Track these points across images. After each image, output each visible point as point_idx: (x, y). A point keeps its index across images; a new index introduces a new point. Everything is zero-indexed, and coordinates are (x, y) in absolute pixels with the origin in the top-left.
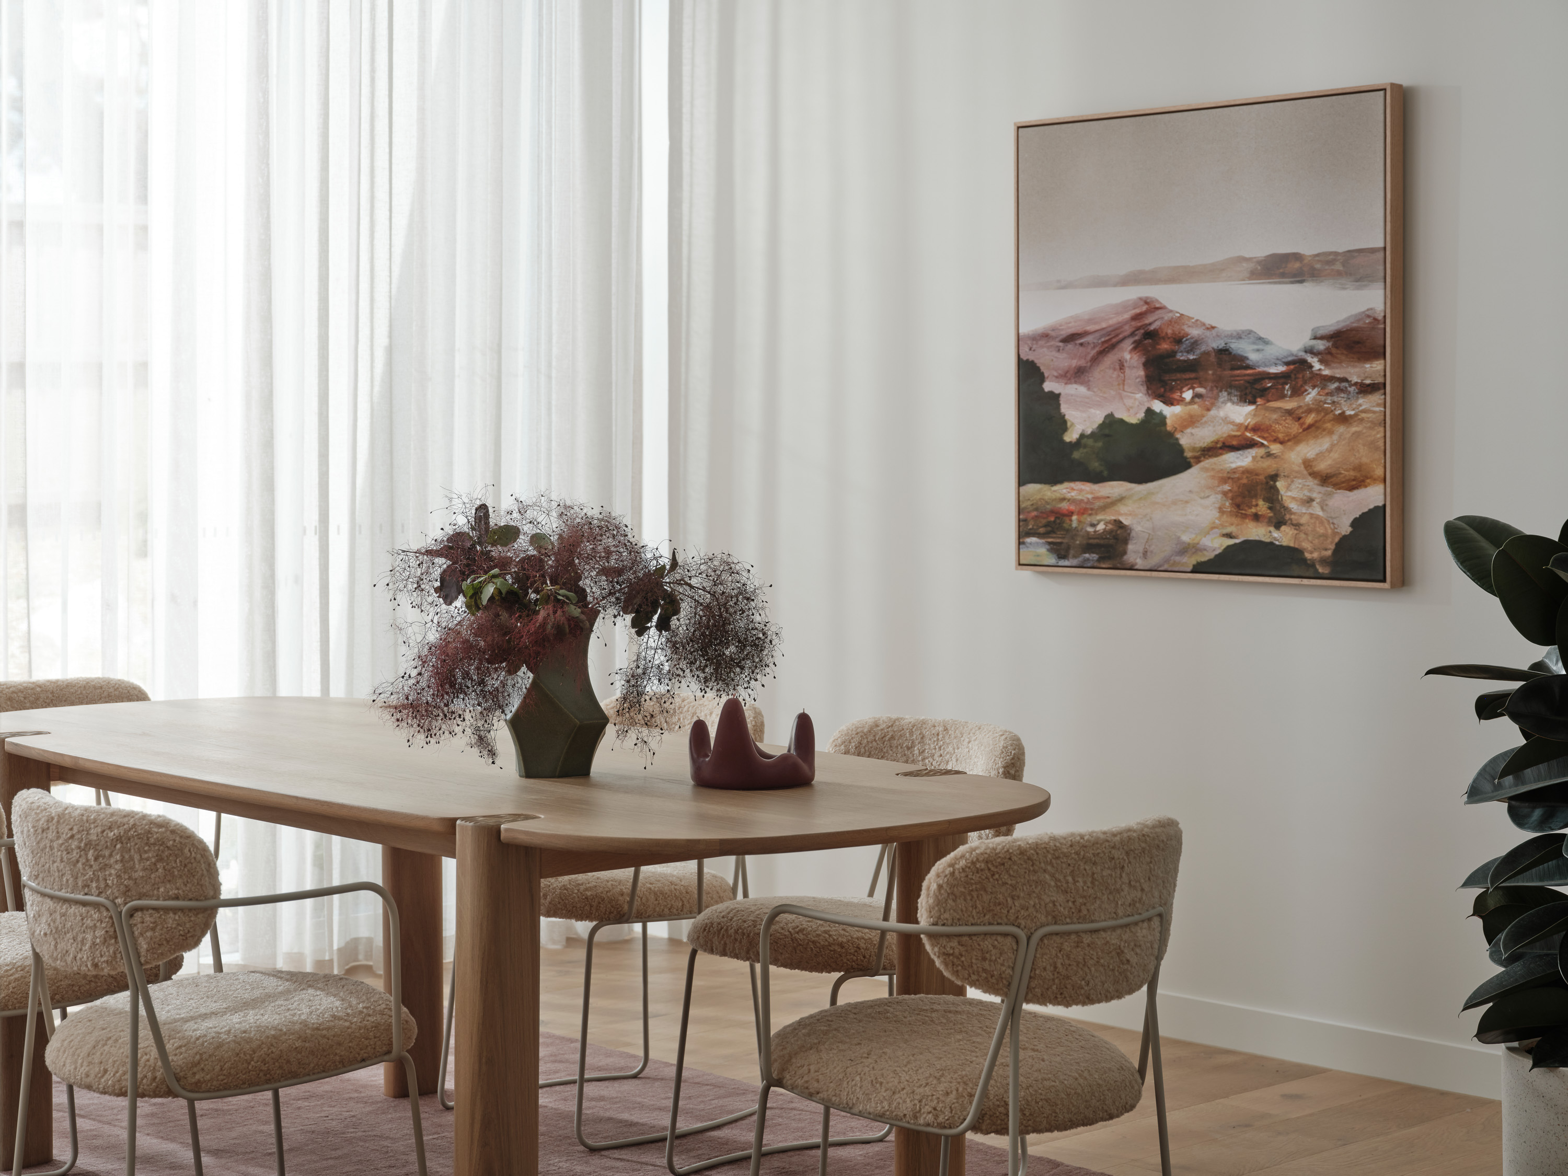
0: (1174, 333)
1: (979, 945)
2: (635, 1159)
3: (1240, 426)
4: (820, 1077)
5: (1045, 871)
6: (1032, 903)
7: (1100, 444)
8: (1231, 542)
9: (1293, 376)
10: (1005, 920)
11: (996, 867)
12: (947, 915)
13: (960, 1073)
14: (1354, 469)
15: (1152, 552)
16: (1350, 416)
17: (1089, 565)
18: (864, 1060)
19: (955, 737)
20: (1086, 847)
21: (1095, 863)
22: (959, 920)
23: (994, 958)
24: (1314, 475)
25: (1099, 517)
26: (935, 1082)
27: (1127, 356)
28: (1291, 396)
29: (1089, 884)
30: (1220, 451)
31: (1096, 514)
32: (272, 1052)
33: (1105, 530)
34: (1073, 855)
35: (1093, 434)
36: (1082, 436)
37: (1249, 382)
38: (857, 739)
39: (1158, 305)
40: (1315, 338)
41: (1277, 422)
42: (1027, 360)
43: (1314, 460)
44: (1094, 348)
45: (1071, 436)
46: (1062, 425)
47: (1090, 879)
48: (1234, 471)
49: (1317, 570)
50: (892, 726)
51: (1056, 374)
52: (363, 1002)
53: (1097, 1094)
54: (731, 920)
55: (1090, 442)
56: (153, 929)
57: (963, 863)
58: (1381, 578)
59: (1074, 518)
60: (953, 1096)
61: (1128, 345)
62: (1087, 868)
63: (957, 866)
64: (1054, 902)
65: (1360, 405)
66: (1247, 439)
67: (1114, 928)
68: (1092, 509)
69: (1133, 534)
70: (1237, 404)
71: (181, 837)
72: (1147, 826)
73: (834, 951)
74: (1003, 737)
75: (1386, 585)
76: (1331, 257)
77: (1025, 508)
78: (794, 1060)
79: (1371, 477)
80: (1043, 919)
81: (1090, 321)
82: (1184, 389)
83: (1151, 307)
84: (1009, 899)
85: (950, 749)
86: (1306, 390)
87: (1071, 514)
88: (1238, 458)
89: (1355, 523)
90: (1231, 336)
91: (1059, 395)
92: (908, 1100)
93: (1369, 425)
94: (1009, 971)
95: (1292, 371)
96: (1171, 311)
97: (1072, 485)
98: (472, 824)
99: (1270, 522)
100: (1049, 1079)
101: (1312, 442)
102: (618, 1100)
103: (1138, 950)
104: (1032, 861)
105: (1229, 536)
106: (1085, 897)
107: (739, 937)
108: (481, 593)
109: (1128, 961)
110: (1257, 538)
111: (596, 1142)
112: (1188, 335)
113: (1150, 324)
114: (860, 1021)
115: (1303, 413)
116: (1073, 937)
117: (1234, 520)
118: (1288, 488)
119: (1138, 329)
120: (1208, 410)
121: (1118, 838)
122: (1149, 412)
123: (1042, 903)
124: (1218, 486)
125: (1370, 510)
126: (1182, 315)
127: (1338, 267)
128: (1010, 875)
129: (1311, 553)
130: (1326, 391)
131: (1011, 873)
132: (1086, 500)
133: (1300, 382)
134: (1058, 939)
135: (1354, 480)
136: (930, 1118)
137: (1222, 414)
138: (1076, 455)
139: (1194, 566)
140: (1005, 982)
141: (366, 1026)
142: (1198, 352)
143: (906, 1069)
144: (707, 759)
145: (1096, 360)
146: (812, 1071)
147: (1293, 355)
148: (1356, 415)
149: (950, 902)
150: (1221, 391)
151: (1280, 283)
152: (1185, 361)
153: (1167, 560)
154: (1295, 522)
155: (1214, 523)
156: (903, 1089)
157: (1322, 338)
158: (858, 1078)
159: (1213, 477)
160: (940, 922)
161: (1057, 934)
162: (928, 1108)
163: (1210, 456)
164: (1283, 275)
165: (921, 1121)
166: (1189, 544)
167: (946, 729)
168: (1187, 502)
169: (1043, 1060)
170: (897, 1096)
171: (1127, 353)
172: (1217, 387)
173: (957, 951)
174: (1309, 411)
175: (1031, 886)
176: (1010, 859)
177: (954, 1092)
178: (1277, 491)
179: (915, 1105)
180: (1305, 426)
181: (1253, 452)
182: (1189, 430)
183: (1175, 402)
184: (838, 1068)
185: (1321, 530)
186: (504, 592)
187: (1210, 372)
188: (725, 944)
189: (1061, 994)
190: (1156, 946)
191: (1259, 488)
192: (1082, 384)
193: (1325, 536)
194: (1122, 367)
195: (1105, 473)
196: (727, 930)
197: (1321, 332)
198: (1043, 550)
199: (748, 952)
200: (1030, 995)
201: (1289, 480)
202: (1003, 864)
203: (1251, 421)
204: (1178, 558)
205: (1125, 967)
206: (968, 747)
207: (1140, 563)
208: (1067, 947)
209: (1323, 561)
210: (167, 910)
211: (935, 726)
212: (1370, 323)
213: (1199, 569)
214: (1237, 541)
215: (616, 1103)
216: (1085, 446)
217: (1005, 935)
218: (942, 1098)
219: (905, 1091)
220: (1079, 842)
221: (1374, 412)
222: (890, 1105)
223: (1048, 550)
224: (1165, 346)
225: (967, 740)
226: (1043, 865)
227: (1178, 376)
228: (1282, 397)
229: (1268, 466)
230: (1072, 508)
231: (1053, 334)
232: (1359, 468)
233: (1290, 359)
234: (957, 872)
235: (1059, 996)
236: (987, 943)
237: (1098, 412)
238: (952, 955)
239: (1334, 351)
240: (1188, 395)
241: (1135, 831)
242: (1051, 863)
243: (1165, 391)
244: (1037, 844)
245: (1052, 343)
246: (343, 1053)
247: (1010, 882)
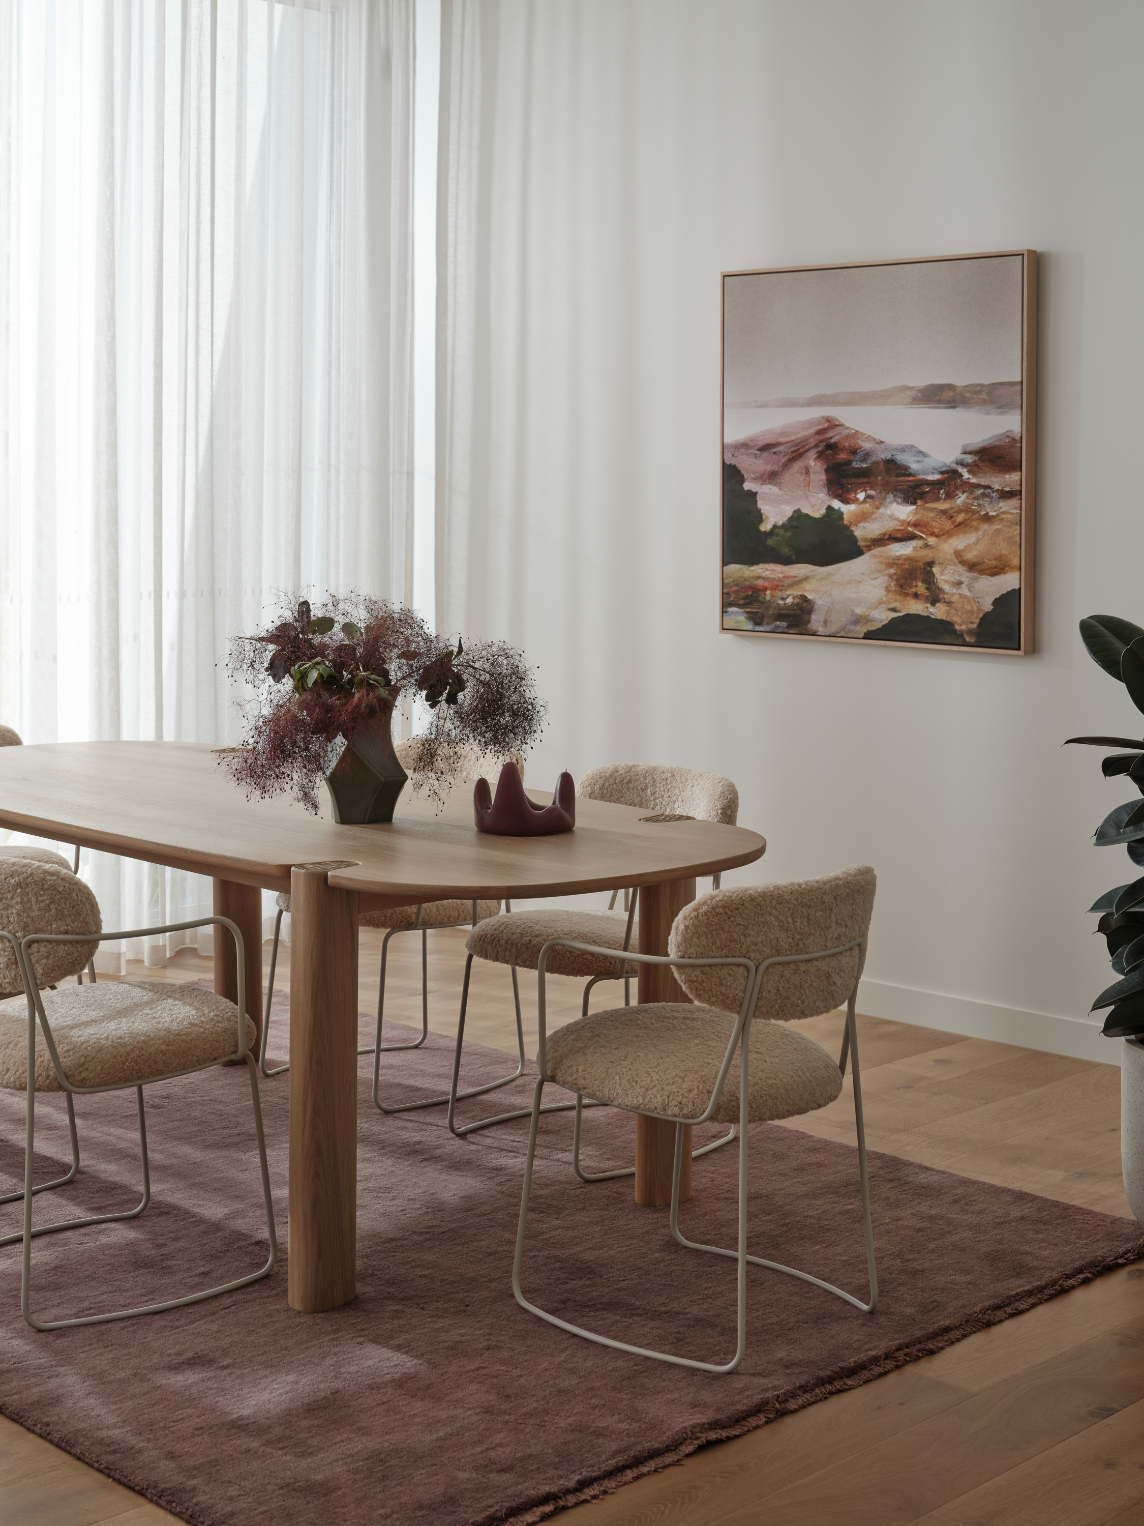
0: (850, 446)
1: (717, 973)
2: (421, 1120)
3: (903, 522)
4: (587, 1076)
5: (770, 914)
6: (760, 939)
7: (789, 534)
8: (896, 615)
9: (946, 483)
10: (739, 953)
11: (732, 911)
12: (692, 950)
13: (700, 1074)
14: (995, 559)
15: (831, 621)
16: (993, 516)
17: (780, 631)
18: (622, 1062)
19: (681, 782)
20: (803, 894)
21: (810, 907)
22: (702, 953)
23: (729, 984)
24: (963, 562)
25: (788, 593)
26: (680, 1081)
27: (812, 463)
28: (945, 499)
29: (805, 924)
30: (887, 542)
31: (786, 590)
32: (143, 1055)
33: (793, 603)
34: (793, 901)
35: (783, 526)
36: (775, 527)
37: (911, 487)
38: (601, 782)
39: (837, 423)
40: (965, 453)
41: (933, 519)
42: (731, 464)
43: (963, 550)
44: (785, 455)
45: (766, 527)
46: (759, 517)
47: (806, 920)
48: (898, 558)
49: (965, 639)
50: (629, 771)
51: (753, 476)
52: (214, 1010)
53: (808, 1089)
54: (502, 932)
55: (781, 532)
56: (47, 958)
57: (705, 908)
58: (1017, 646)
59: (768, 592)
60: (695, 1092)
61: (812, 454)
62: (804, 910)
63: (700, 911)
64: (777, 939)
65: (1001, 508)
66: (909, 532)
67: (824, 958)
68: (782, 586)
69: (816, 607)
70: (901, 504)
71: (70, 884)
72: (850, 875)
73: (587, 959)
74: (721, 784)
75: (1021, 653)
76: (978, 388)
77: (728, 584)
78: (564, 1061)
79: (1009, 566)
80: (768, 951)
81: (782, 434)
82: (858, 491)
83: (832, 424)
84: (742, 937)
85: (677, 791)
86: (957, 495)
87: (765, 589)
88: (901, 548)
89: (996, 602)
90: (897, 450)
91: (756, 493)
92: (659, 1096)
93: (1008, 524)
94: (741, 994)
95: (946, 479)
96: (848, 428)
97: (766, 566)
98: (304, 871)
99: (927, 600)
100: (771, 1078)
101: (961, 536)
102: (404, 1068)
103: (842, 974)
104: (760, 906)
105: (894, 610)
106: (802, 934)
107: (509, 947)
108: (307, 677)
109: (834, 983)
110: (917, 613)
111: (389, 1105)
112: (861, 448)
113: (831, 438)
114: (617, 1028)
115: (954, 513)
116: (792, 965)
117: (898, 597)
118: (942, 573)
119: (821, 441)
120: (878, 508)
121: (828, 886)
122: (830, 509)
123: (768, 940)
124: (885, 570)
125: (1008, 592)
126: (857, 431)
127: (984, 396)
128: (743, 918)
129: (960, 625)
130: (974, 496)
131: (744, 916)
132: (777, 579)
133: (952, 488)
134: (780, 968)
135: (995, 568)
136: (676, 1110)
137: (889, 512)
138: (770, 542)
139: (865, 633)
140: (737, 1002)
141: (217, 1031)
142: (869, 461)
143: (656, 1070)
144: (489, 811)
145: (786, 465)
146: (580, 1070)
147: (947, 466)
148: (997, 516)
149: (695, 939)
150: (888, 493)
151: (936, 408)
152: (858, 469)
153: (843, 629)
154: (947, 600)
155: (882, 599)
156: (654, 1087)
157: (970, 453)
158: (617, 1077)
159: (881, 562)
160: (687, 956)
161: (779, 964)
162: (675, 1103)
163: (879, 546)
164: (939, 402)
165: (669, 1113)
166: (861, 616)
167: (673, 775)
168: (860, 582)
169: (765, 1062)
170: (649, 1092)
171: (811, 461)
172: (885, 490)
173: (700, 979)
174: (960, 511)
175: (759, 926)
176: (743, 905)
177: (696, 1090)
178: (933, 575)
179: (664, 1099)
180: (956, 524)
181: (914, 543)
182: (862, 524)
183: (851, 502)
184: (601, 1069)
185: (968, 608)
186: (325, 676)
187: (880, 478)
188: (498, 952)
189: (782, 1011)
190: (856, 970)
191: (918, 572)
192: (775, 484)
193: (971, 612)
194: (807, 472)
195: (794, 557)
196: (499, 941)
197: (970, 448)
198: (742, 618)
199: (516, 958)
200: (758, 1013)
201: (943, 567)
202: (738, 909)
203: (912, 518)
204: (852, 627)
205: (832, 988)
206: (691, 791)
207: (821, 630)
208: (787, 973)
209: (970, 632)
210: (58, 942)
211: (664, 773)
212: (1009, 442)
213: (869, 636)
214: (900, 614)
215: (403, 1070)
216: (777, 535)
217: (738, 965)
218: (686, 1094)
219: (656, 1088)
220: (797, 890)
221: (1012, 514)
222: (644, 1099)
223: (746, 618)
224: (843, 456)
225: (691, 785)
226: (769, 909)
227: (854, 480)
228: (938, 499)
229: (926, 554)
230: (766, 584)
231: (751, 443)
232: (999, 558)
233: (944, 469)
234: (700, 915)
235: (780, 1013)
236: (724, 972)
237: (788, 508)
238: (696, 981)
239: (980, 464)
240: (861, 496)
241: (841, 879)
242: (775, 908)
243: (843, 492)
244: (764, 892)
245: (751, 451)
246: (199, 1054)
247: (742, 923)
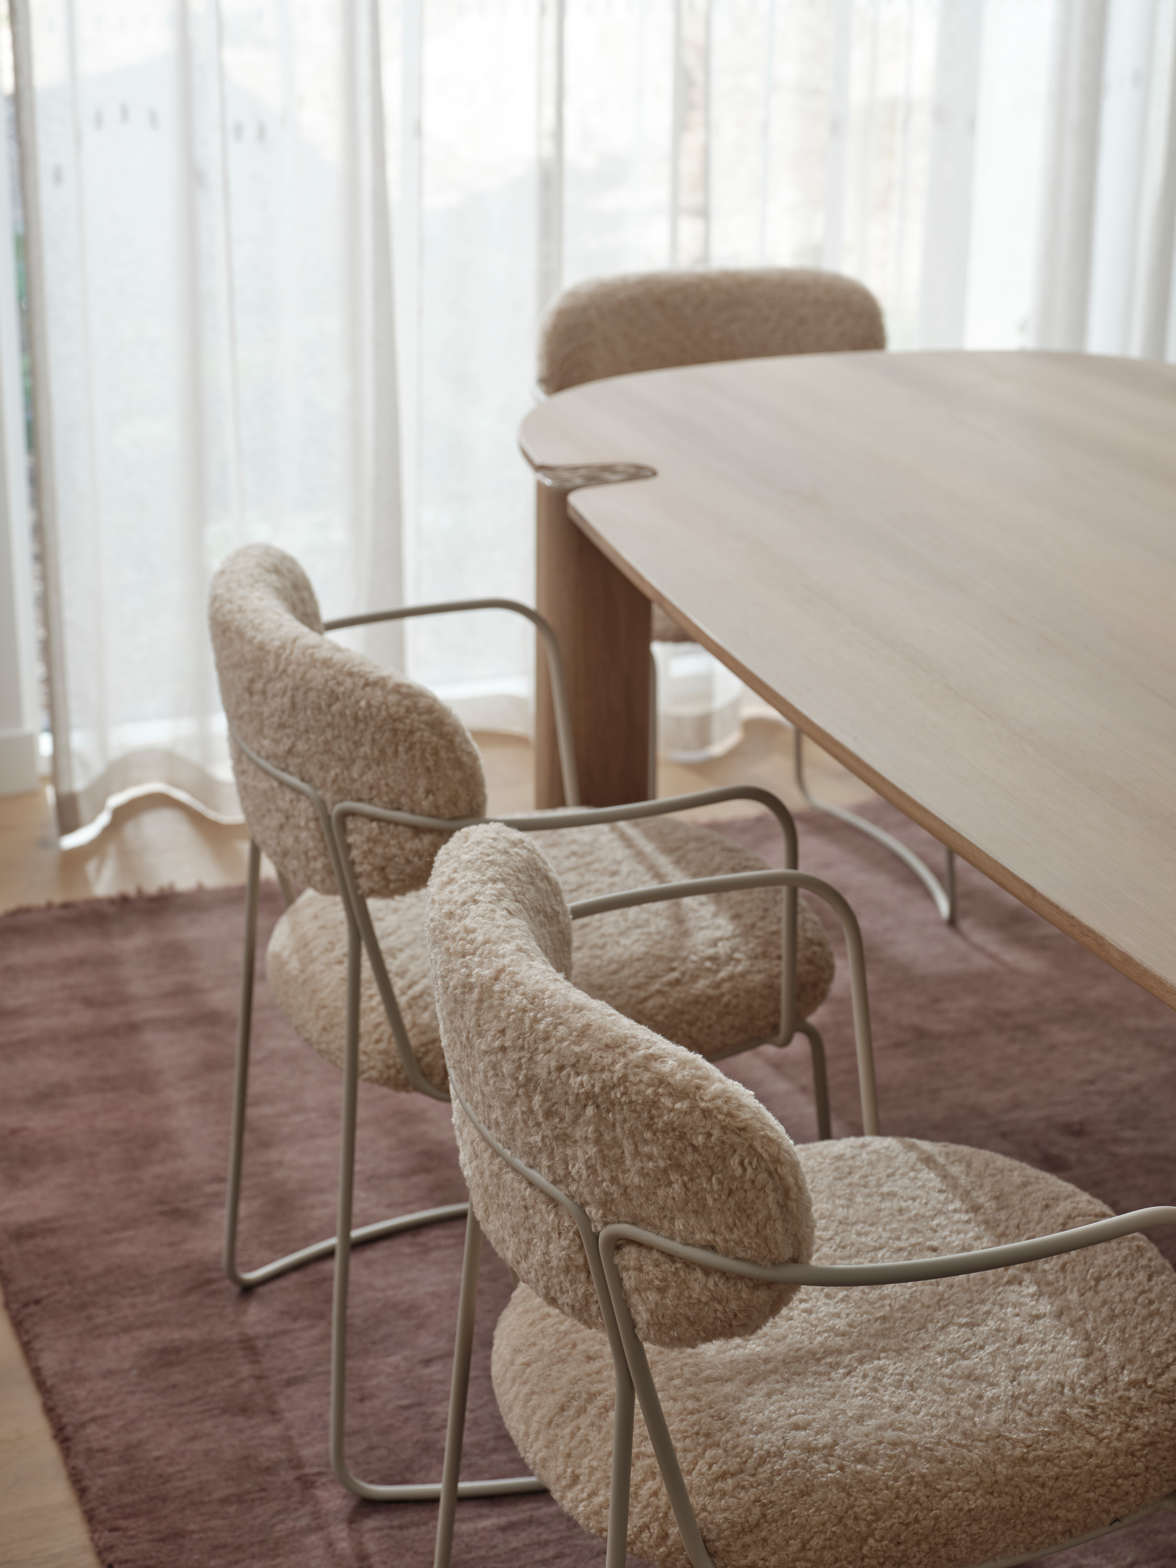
32: (917, 1520)
56: (661, 1290)
71: (724, 1129)
246: (1071, 1516)
